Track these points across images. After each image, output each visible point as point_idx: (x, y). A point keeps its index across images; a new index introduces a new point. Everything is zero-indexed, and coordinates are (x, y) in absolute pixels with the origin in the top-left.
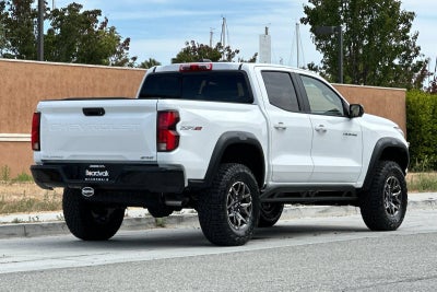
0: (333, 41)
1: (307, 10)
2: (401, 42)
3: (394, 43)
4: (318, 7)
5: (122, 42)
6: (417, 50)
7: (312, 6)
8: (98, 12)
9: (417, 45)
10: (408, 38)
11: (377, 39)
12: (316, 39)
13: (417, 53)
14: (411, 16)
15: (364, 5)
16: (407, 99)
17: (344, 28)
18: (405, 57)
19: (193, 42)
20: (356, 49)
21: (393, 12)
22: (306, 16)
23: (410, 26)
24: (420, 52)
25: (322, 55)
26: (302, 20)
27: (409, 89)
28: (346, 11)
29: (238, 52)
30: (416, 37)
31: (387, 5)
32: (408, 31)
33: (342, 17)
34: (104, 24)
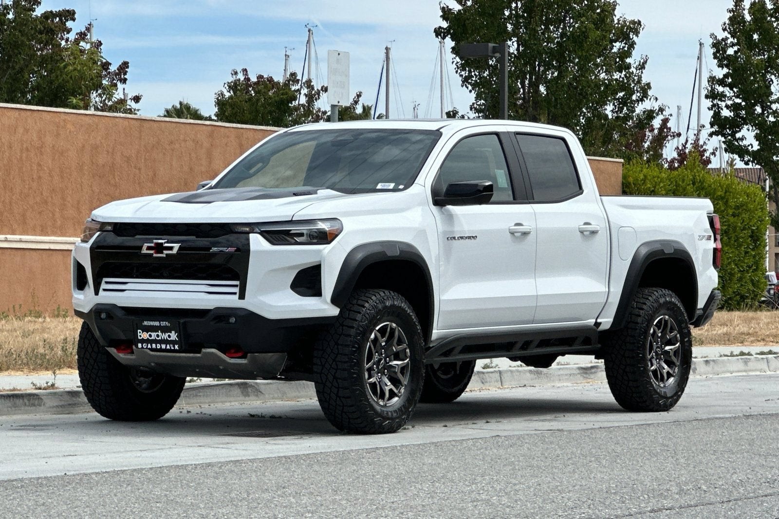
0: (494, 70)
1: (446, 13)
2: (616, 76)
3: (603, 76)
4: (466, 10)
5: (113, 68)
6: (645, 90)
7: (456, 7)
8: (70, 15)
9: (644, 81)
10: (628, 66)
11: (573, 68)
12: (463, 67)
13: (645, 95)
14: (635, 27)
15: (550, 6)
16: (625, 177)
17: (513, 46)
18: (624, 102)
19: (245, 71)
20: (534, 86)
21: (603, 21)
22: (445, 25)
23: (632, 45)
24: (650, 93)
25: (473, 95)
26: (439, 32)
27: (628, 159)
28: (517, 16)
29: (325, 89)
30: (642, 66)
31: (591, 7)
32: (628, 54)
33: (510, 27)
34: (82, 36)
